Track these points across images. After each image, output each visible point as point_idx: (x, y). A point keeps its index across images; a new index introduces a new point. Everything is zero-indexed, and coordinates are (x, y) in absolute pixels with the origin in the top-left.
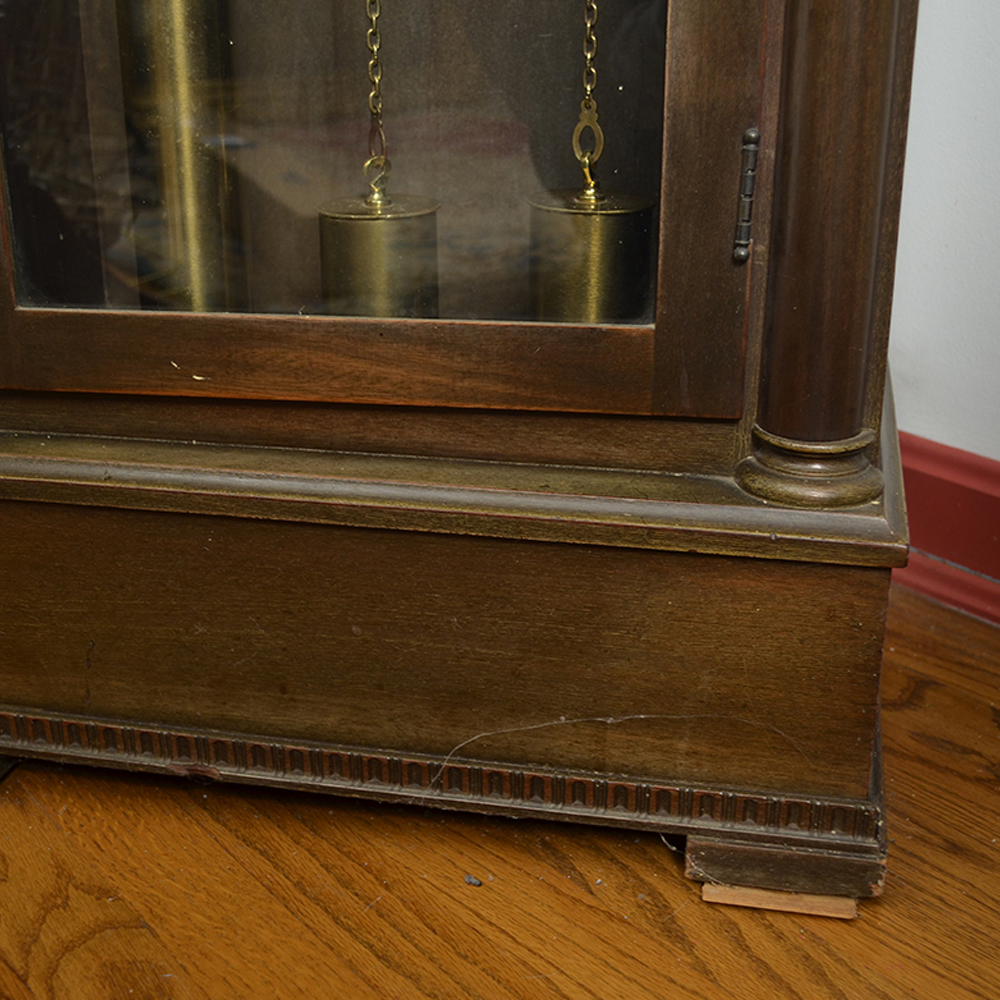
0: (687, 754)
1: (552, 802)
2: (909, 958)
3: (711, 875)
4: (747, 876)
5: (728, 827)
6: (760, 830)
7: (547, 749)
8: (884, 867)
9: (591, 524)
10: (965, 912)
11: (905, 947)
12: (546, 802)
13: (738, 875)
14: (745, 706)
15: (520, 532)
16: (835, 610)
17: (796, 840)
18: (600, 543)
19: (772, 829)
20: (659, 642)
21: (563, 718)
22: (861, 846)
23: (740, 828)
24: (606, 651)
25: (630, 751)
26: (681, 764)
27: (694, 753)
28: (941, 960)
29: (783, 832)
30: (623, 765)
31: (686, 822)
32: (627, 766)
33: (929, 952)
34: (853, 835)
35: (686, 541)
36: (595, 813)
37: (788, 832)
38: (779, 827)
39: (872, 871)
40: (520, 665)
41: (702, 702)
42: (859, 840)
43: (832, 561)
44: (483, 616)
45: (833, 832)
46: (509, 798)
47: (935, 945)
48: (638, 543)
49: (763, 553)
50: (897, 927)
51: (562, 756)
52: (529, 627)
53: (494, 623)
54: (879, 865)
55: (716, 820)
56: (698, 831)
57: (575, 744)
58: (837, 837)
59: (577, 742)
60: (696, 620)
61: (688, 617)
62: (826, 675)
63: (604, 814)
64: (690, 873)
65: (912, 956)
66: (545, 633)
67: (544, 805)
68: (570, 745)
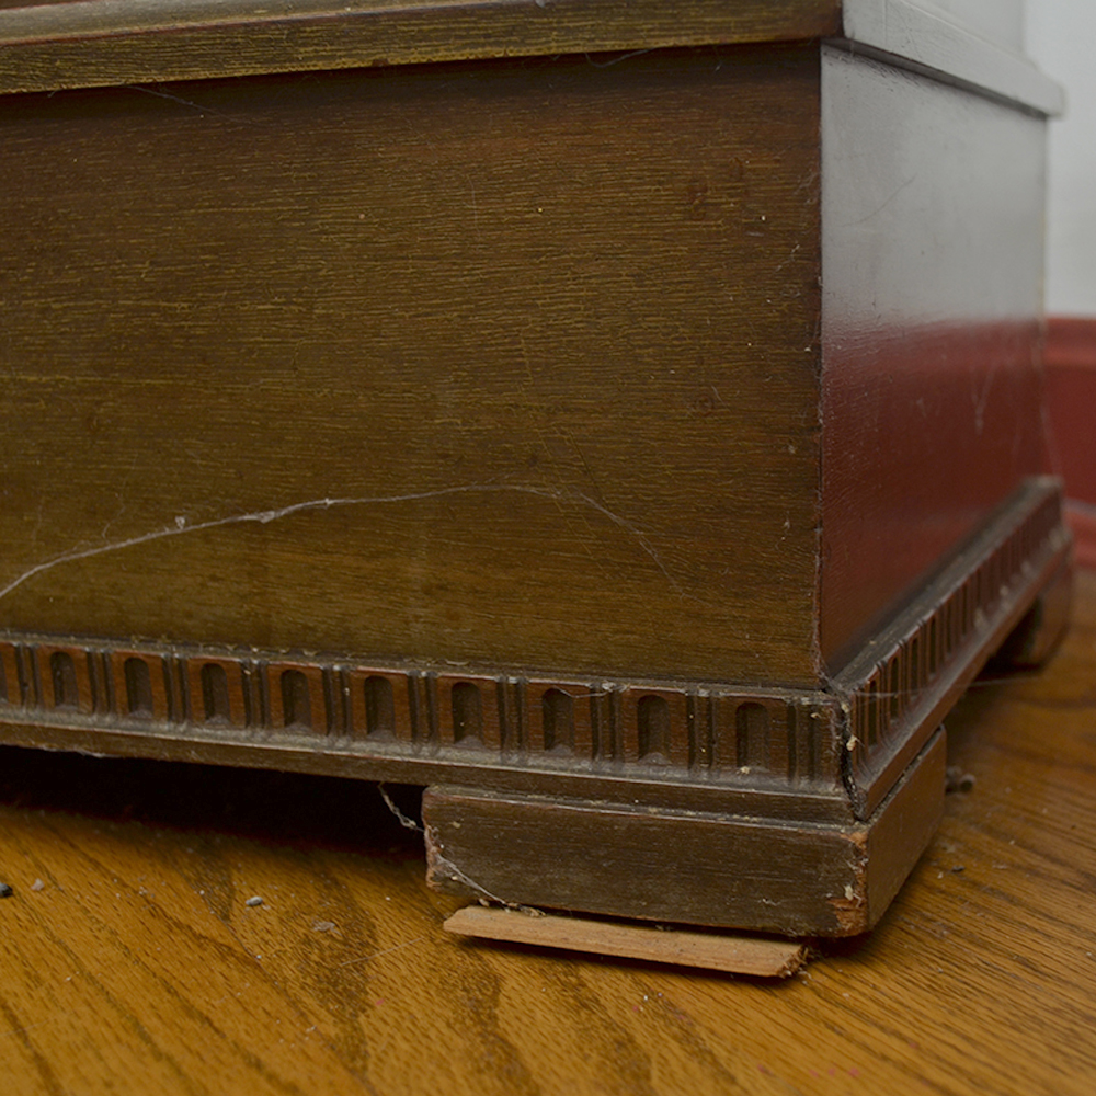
0: (427, 591)
1: (170, 719)
2: (885, 1058)
3: (477, 880)
4: (552, 882)
5: (513, 762)
6: (581, 768)
7: (161, 599)
8: (857, 852)
9: (182, 30)
10: (1076, 986)
11: (884, 1037)
12: (158, 721)
13: (535, 879)
14: (534, 459)
15: (58, 75)
16: (705, 190)
17: (657, 788)
18: (203, 75)
19: (607, 766)
20: (350, 317)
21: (181, 520)
22: (805, 801)
23: (539, 764)
24: (251, 352)
25: (315, 591)
26: (417, 617)
27: (441, 587)
28: (969, 1066)
29: (632, 772)
30: (306, 627)
31: (426, 754)
32: (313, 629)
33: (944, 1051)
34: (790, 775)
35: (366, 40)
36: (248, 739)
37: (645, 771)
38: (623, 760)
39: (829, 861)
40: (98, 404)
41: (445, 456)
42: (802, 787)
43: (671, 42)
44: (25, 298)
45: (744, 769)
46: (90, 714)
47: (967, 1039)
48: (272, 61)
49: (522, 43)
50: (888, 1002)
51: (189, 615)
52: (109, 312)
53: (45, 311)
54: (843, 845)
55: (491, 749)
56: (450, 775)
57: (210, 584)
58: (753, 780)
59: (214, 578)
60: (418, 252)
61: (400, 247)
62: (701, 361)
63: (264, 741)
64: (435, 877)
65: (894, 1055)
66: (136, 321)
67: (154, 726)
68: (203, 585)
